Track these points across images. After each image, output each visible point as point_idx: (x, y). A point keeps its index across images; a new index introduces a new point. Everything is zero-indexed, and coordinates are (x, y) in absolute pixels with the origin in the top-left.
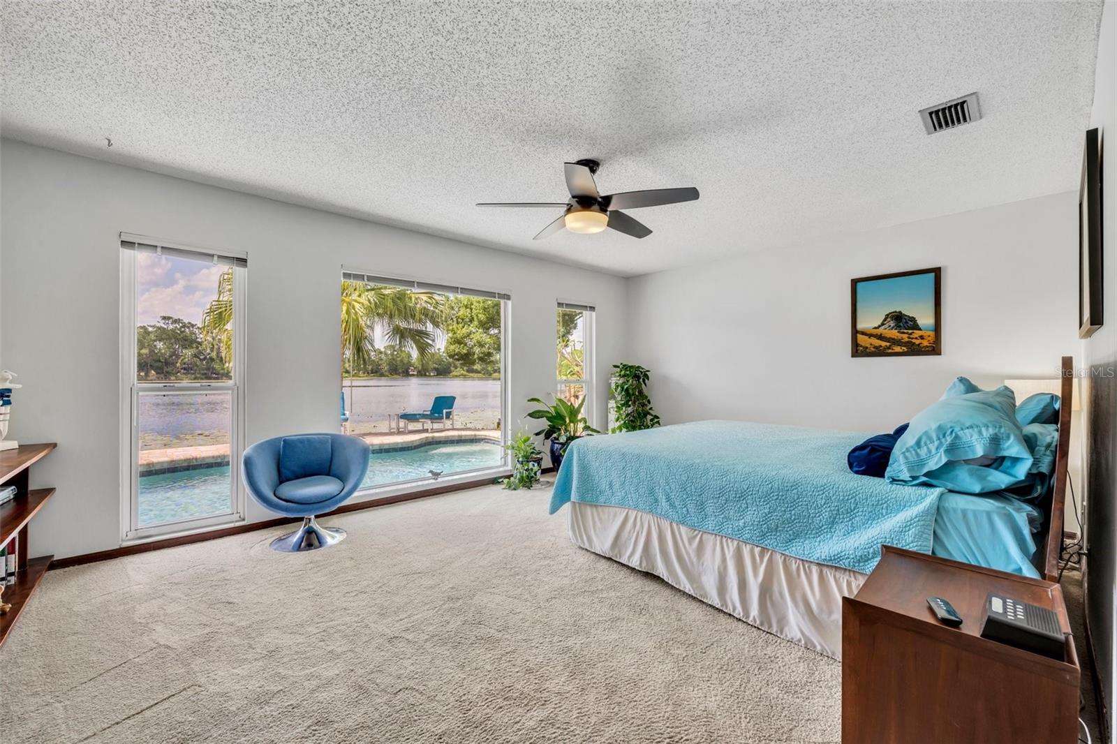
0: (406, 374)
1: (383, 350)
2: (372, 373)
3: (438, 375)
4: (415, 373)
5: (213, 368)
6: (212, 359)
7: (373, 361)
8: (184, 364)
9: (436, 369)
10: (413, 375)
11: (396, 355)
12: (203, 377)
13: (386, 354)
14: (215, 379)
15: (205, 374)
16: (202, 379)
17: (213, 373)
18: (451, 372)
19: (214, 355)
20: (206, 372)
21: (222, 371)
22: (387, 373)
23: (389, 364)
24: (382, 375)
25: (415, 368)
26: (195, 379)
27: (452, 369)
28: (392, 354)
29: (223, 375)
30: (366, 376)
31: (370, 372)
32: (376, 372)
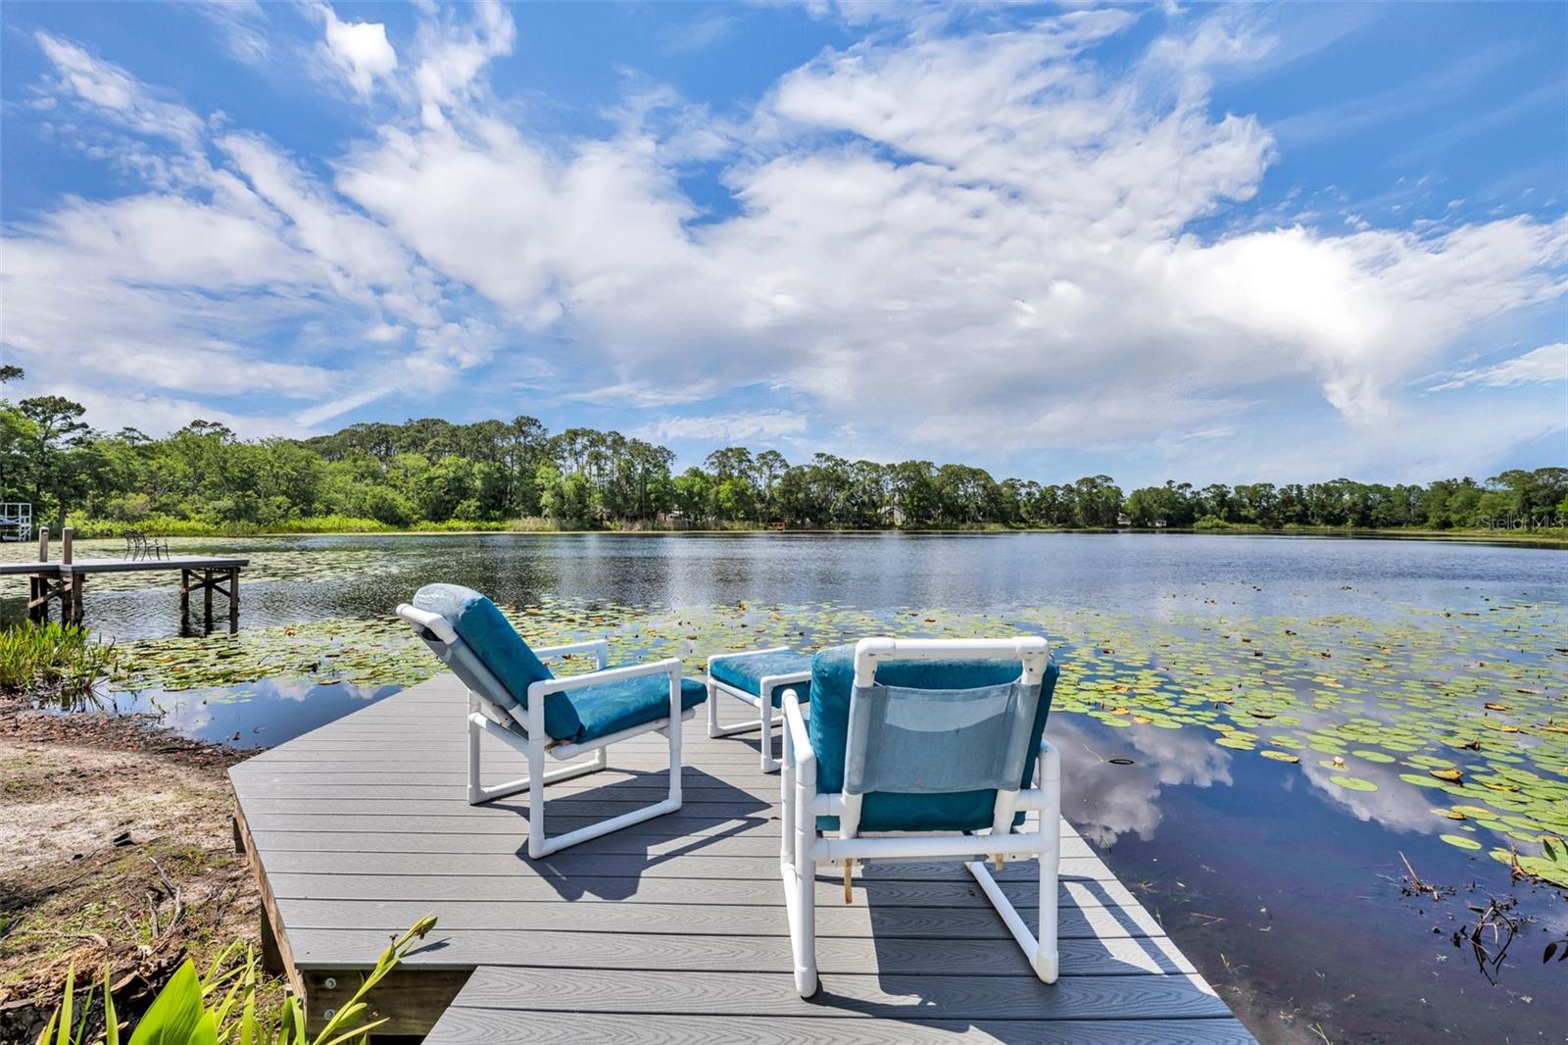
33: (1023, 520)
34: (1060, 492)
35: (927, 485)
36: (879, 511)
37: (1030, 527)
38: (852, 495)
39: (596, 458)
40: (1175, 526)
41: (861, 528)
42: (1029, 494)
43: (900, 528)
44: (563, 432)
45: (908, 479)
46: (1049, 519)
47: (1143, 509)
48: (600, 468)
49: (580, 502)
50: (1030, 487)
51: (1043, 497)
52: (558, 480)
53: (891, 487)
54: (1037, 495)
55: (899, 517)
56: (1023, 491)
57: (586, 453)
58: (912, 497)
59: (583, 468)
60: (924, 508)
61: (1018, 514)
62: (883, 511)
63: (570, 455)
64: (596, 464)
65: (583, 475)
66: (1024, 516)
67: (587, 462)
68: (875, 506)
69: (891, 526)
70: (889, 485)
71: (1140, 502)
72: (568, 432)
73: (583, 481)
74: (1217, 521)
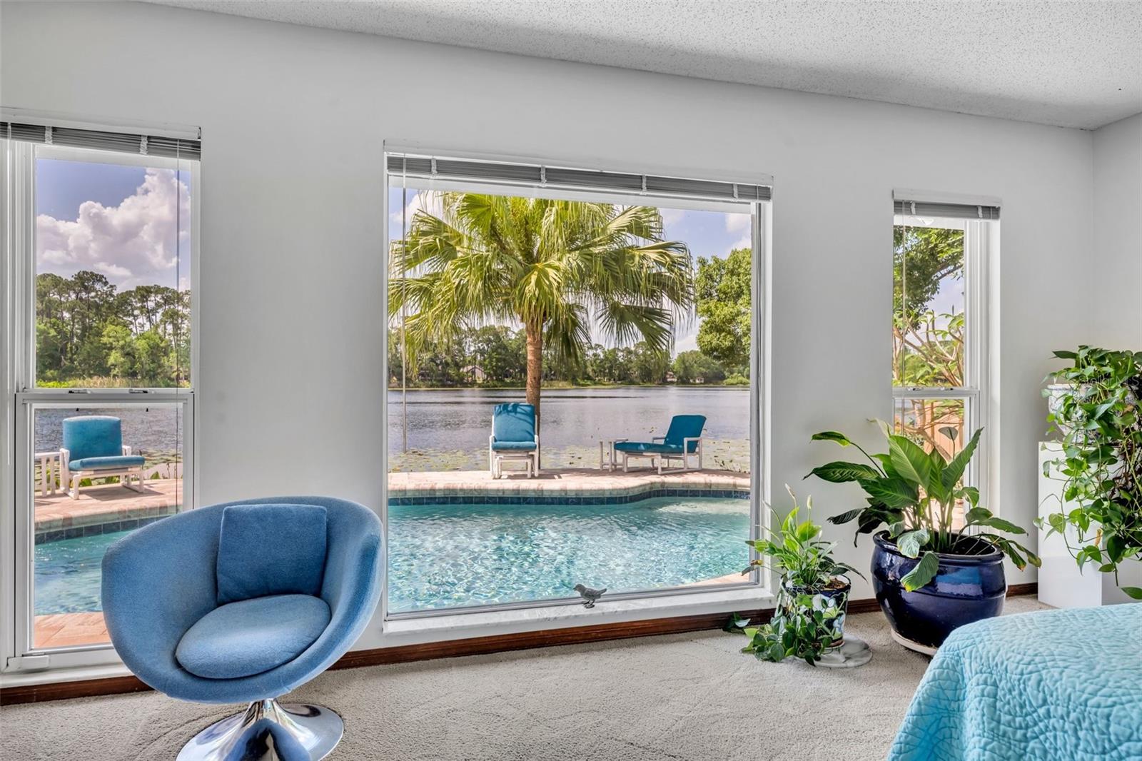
0: (664, 382)
1: (633, 349)
2: (619, 380)
3: (705, 383)
4: (675, 380)
5: (448, 374)
6: (447, 364)
7: (621, 363)
8: (422, 369)
9: (704, 375)
10: (672, 383)
11: (649, 355)
12: (439, 384)
13: (637, 354)
14: (450, 386)
15: (441, 381)
16: (438, 387)
17: (448, 380)
18: (724, 378)
19: (449, 359)
20: (441, 378)
21: (456, 378)
22: (638, 380)
23: (641, 369)
24: (632, 383)
25: (675, 373)
26: (432, 386)
27: (726, 374)
28: (644, 354)
29: (457, 382)
30: (612, 384)
31: (617, 378)
32: (624, 379)
33: (589, 378)
34: (620, 354)
35: (505, 348)
36: (461, 370)
37: (595, 384)
38: (436, 356)
39: (171, 317)
40: (711, 383)
41: (444, 386)
42: (595, 355)
43: (480, 386)
44: (134, 289)
45: (489, 341)
46: (611, 375)
47: (686, 369)
48: (176, 327)
49: (153, 362)
50: (596, 349)
51: (606, 358)
52: (128, 339)
53: (472, 349)
54: (602, 356)
55: (480, 376)
56: (591, 353)
57: (161, 311)
58: (490, 357)
59: (157, 327)
60: (502, 368)
61: (585, 373)
62: (465, 370)
63: (142, 312)
64: (172, 322)
65: (156, 333)
66: (591, 374)
67: (161, 321)
68: (458, 366)
69: (473, 383)
70: (470, 347)
71: (683, 362)
72: (138, 288)
73: (158, 341)
74: (741, 378)
